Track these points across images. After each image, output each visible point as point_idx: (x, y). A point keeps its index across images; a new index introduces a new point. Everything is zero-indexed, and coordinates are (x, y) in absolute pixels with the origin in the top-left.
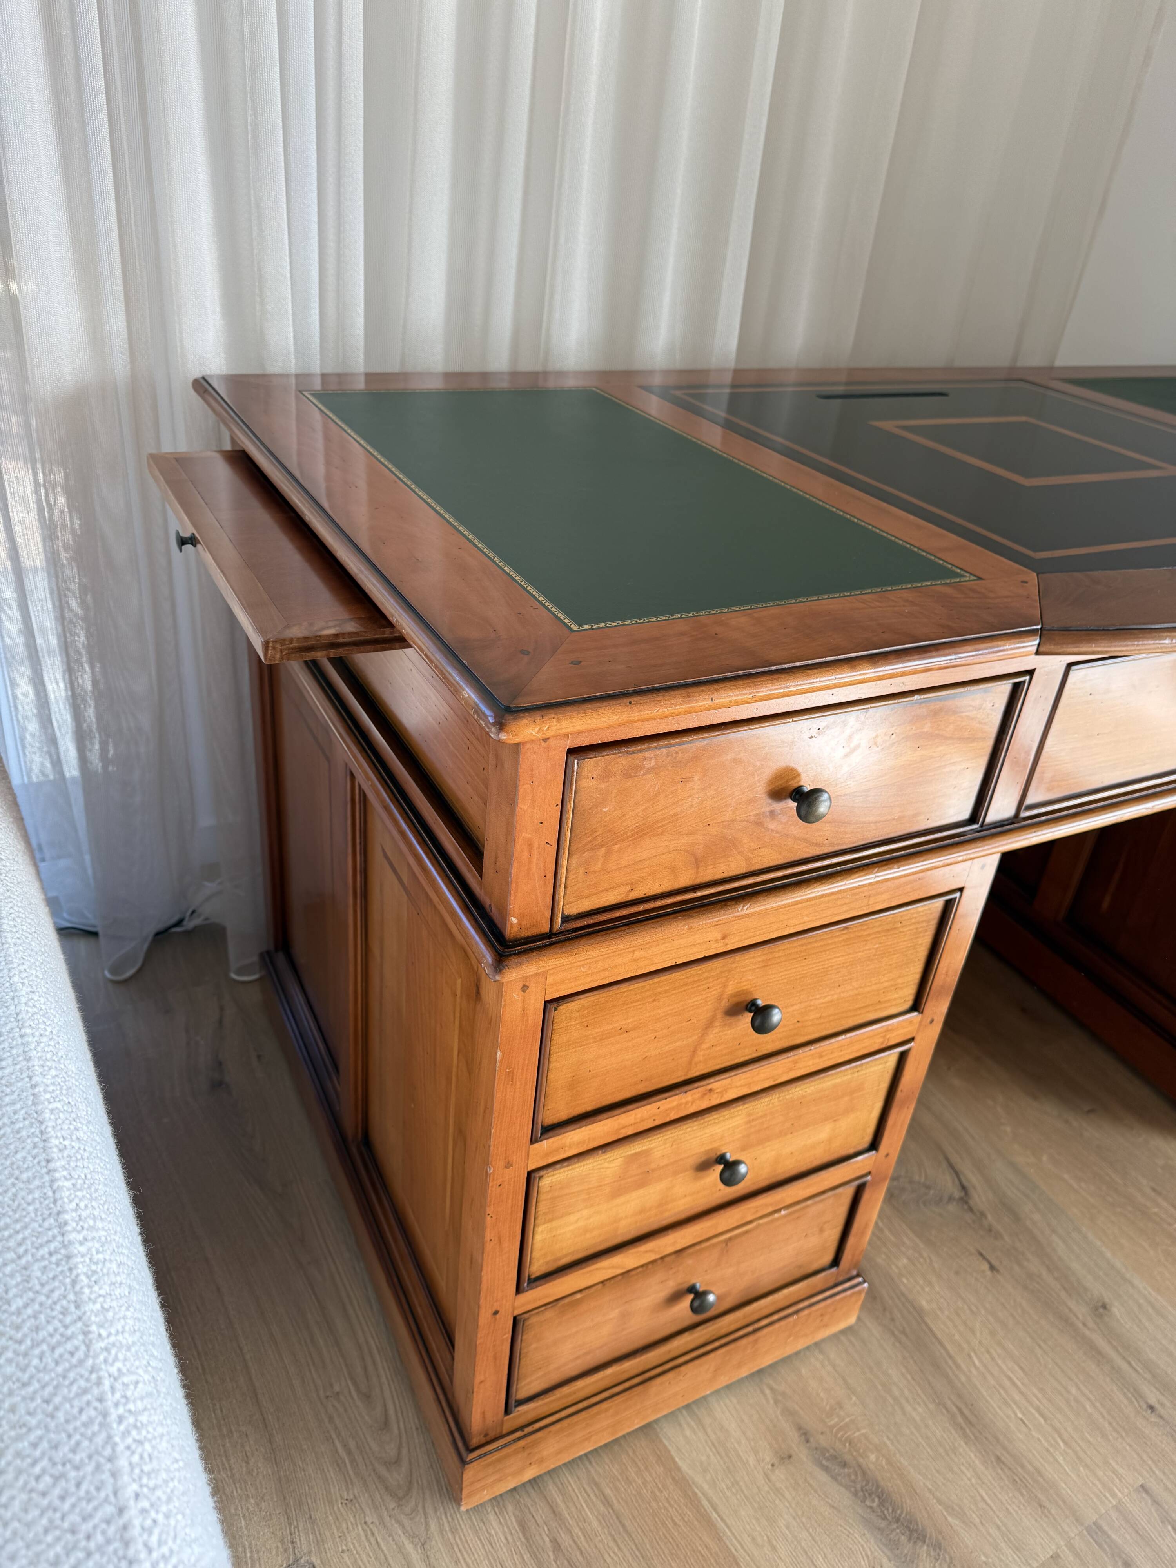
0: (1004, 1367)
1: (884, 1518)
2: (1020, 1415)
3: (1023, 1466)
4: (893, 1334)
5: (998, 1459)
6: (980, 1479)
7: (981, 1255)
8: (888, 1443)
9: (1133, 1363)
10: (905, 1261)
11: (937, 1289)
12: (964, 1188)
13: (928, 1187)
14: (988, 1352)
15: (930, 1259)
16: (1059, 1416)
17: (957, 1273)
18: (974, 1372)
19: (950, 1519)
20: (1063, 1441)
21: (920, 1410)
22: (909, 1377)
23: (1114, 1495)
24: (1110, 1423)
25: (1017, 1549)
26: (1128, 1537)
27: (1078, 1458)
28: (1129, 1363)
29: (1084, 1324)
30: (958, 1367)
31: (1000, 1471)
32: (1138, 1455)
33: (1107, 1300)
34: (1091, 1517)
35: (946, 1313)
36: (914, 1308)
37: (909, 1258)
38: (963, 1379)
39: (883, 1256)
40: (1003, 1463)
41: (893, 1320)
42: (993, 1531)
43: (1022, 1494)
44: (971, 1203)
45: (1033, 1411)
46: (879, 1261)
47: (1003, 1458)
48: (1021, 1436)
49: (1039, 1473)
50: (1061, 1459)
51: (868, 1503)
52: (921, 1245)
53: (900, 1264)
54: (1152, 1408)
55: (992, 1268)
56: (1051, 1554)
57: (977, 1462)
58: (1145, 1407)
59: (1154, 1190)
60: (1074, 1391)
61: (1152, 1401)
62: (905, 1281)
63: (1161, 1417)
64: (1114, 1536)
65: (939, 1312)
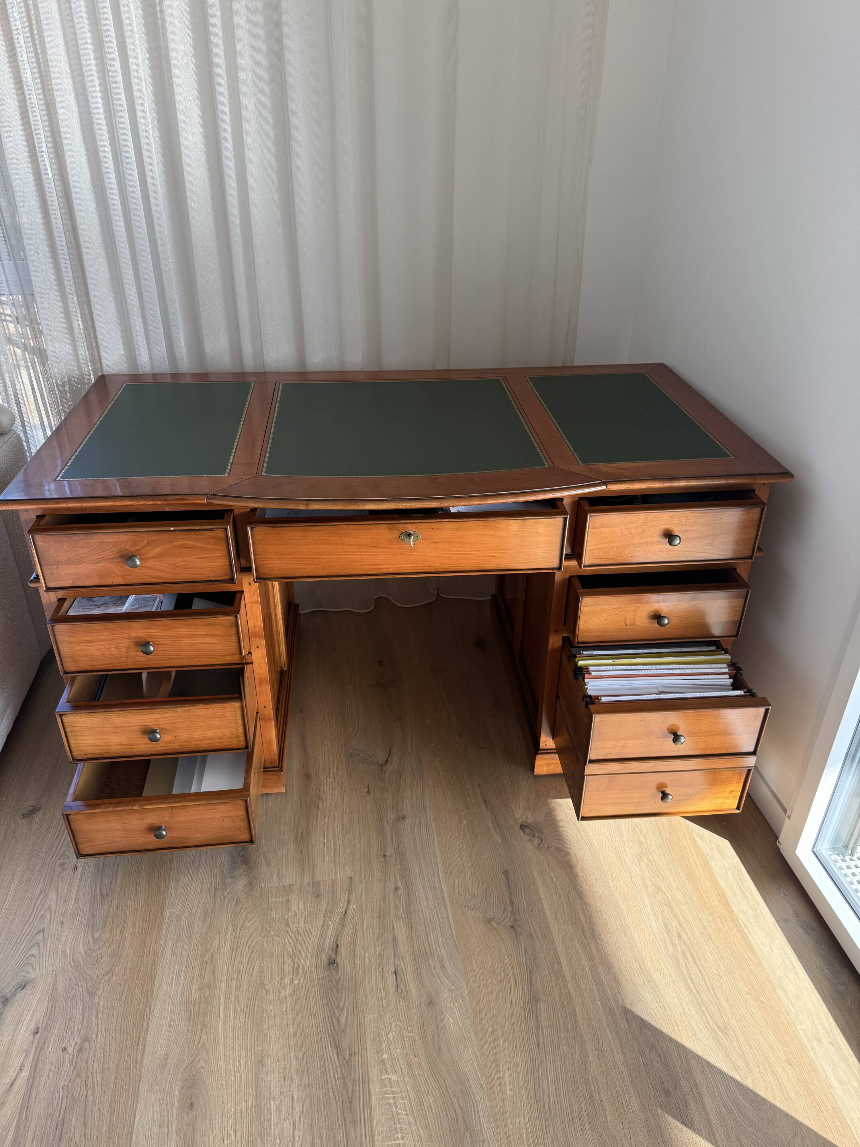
0: (336, 825)
1: (239, 854)
2: (325, 841)
3: (308, 856)
4: (301, 802)
5: (301, 851)
6: (287, 854)
7: (368, 786)
8: (263, 833)
9: (394, 840)
10: (333, 780)
11: (336, 792)
12: (387, 761)
13: (370, 757)
14: (335, 818)
15: (344, 781)
16: (341, 847)
17: (350, 789)
18: (322, 823)
19: (263, 862)
20: (334, 854)
21: (286, 828)
22: (293, 817)
23: (336, 875)
24: (360, 855)
25: (279, 879)
26: (327, 889)
27: (335, 861)
28: (392, 839)
29: (387, 821)
30: (317, 819)
31: (298, 855)
32: (361, 868)
33: (408, 816)
34: (320, 878)
35: (331, 801)
36: (319, 796)
37: (335, 780)
38: (315, 823)
39: (325, 776)
40: (302, 854)
41: (306, 797)
42: (276, 871)
43: (299, 864)
44: (384, 768)
45: (332, 842)
46: (322, 777)
47: (303, 852)
48: (318, 847)
49: (313, 860)
50: (326, 859)
51: (237, 848)
52: (345, 776)
53: (329, 780)
54: (385, 856)
55: (368, 792)
56: (291, 883)
57: (292, 850)
58: (382, 854)
59: (479, 785)
60: (357, 841)
61: (388, 854)
62: (325, 786)
63: (385, 860)
64: (322, 887)
65: (328, 801)
